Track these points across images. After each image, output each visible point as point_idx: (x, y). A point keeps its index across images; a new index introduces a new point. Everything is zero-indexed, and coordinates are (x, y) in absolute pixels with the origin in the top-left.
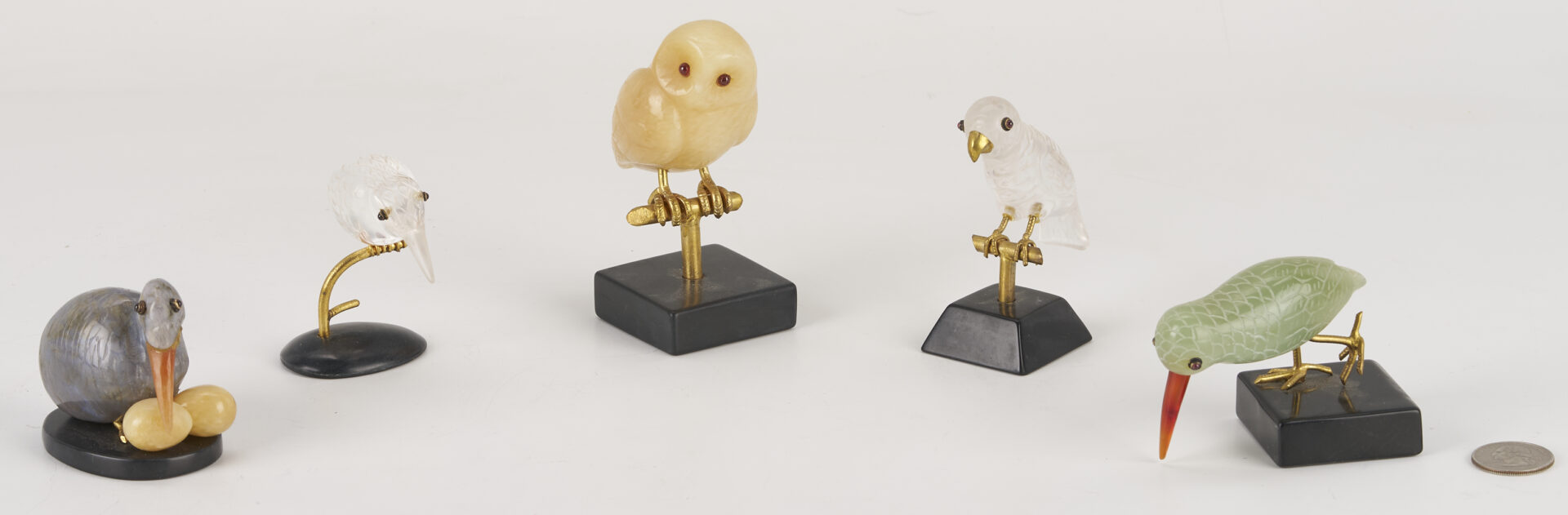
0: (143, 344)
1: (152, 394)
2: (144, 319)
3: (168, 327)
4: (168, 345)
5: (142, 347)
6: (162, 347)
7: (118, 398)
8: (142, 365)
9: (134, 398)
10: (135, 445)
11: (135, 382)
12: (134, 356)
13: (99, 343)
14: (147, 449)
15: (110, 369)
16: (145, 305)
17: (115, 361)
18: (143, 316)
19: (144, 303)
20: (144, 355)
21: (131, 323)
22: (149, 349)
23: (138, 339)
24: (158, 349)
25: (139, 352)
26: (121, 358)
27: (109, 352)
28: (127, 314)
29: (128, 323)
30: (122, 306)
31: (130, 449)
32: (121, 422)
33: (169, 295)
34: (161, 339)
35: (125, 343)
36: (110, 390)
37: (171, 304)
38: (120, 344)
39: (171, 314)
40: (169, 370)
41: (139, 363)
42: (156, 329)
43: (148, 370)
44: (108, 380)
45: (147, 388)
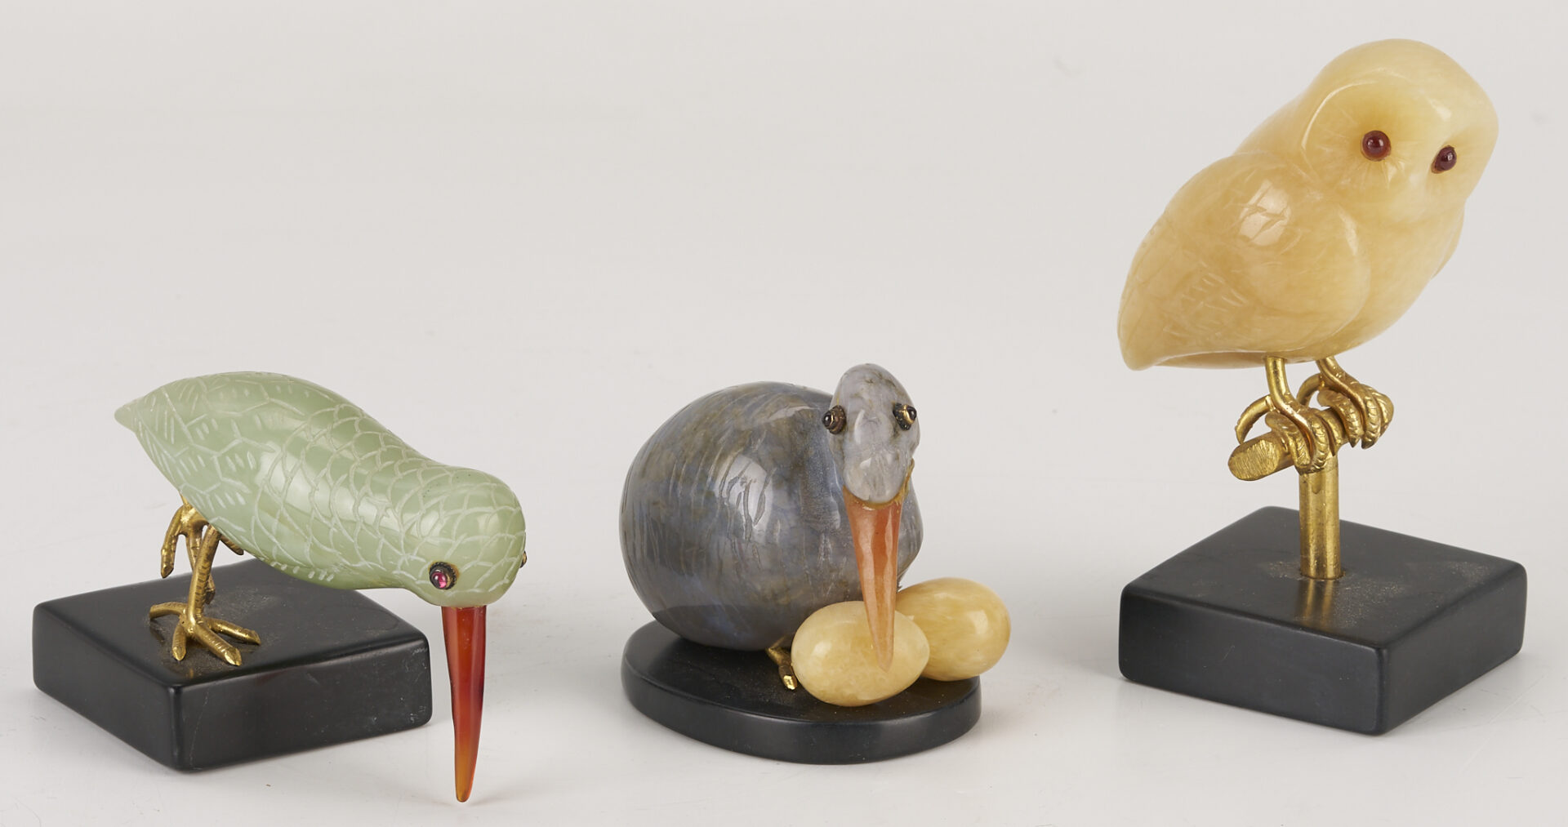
0: (835, 494)
1: (858, 596)
2: (841, 442)
3: (889, 458)
4: (888, 494)
5: (832, 499)
6: (877, 499)
7: (783, 601)
8: (833, 533)
9: (815, 600)
10: (813, 694)
11: (817, 569)
12: (817, 517)
13: (747, 488)
14: (839, 701)
15: (769, 542)
16: (844, 415)
17: (779, 526)
18: (840, 437)
19: (841, 411)
20: (837, 516)
21: (812, 452)
22: (852, 504)
23: (825, 484)
24: (868, 503)
25: (828, 509)
26: (792, 519)
27: (768, 508)
28: (803, 434)
29: (805, 451)
30: (793, 420)
31: (805, 701)
32: (787, 650)
33: (887, 396)
34: (875, 482)
35: (799, 491)
36: (764, 584)
37: (894, 412)
38: (790, 493)
39: (896, 434)
40: (889, 545)
41: (826, 532)
42: (867, 462)
43: (847, 545)
44: (765, 563)
45: (841, 582)
